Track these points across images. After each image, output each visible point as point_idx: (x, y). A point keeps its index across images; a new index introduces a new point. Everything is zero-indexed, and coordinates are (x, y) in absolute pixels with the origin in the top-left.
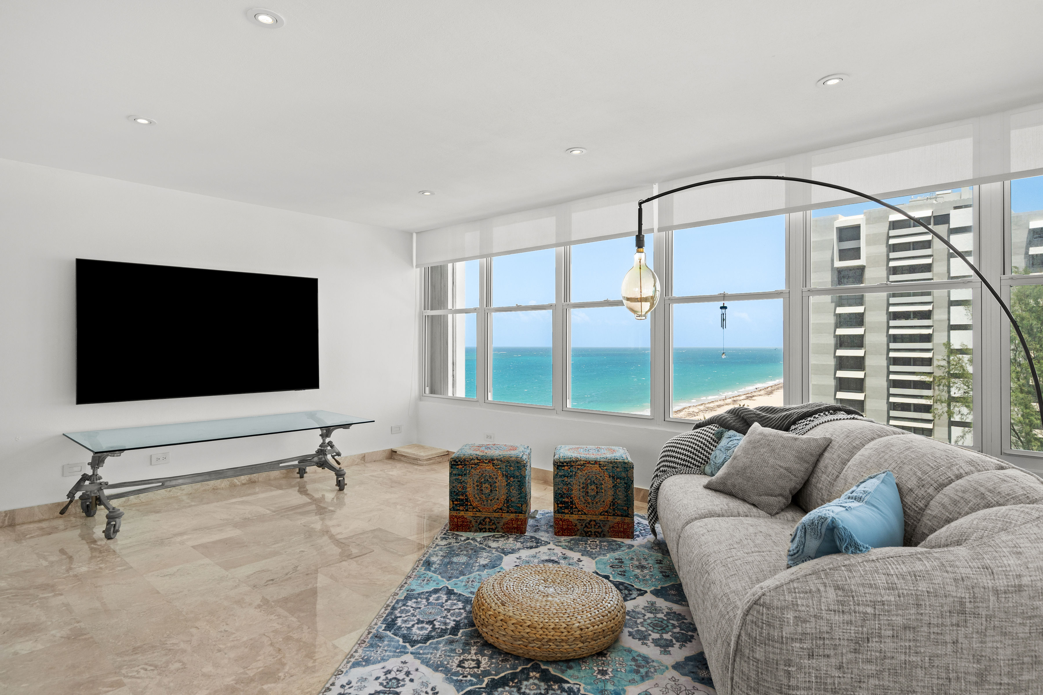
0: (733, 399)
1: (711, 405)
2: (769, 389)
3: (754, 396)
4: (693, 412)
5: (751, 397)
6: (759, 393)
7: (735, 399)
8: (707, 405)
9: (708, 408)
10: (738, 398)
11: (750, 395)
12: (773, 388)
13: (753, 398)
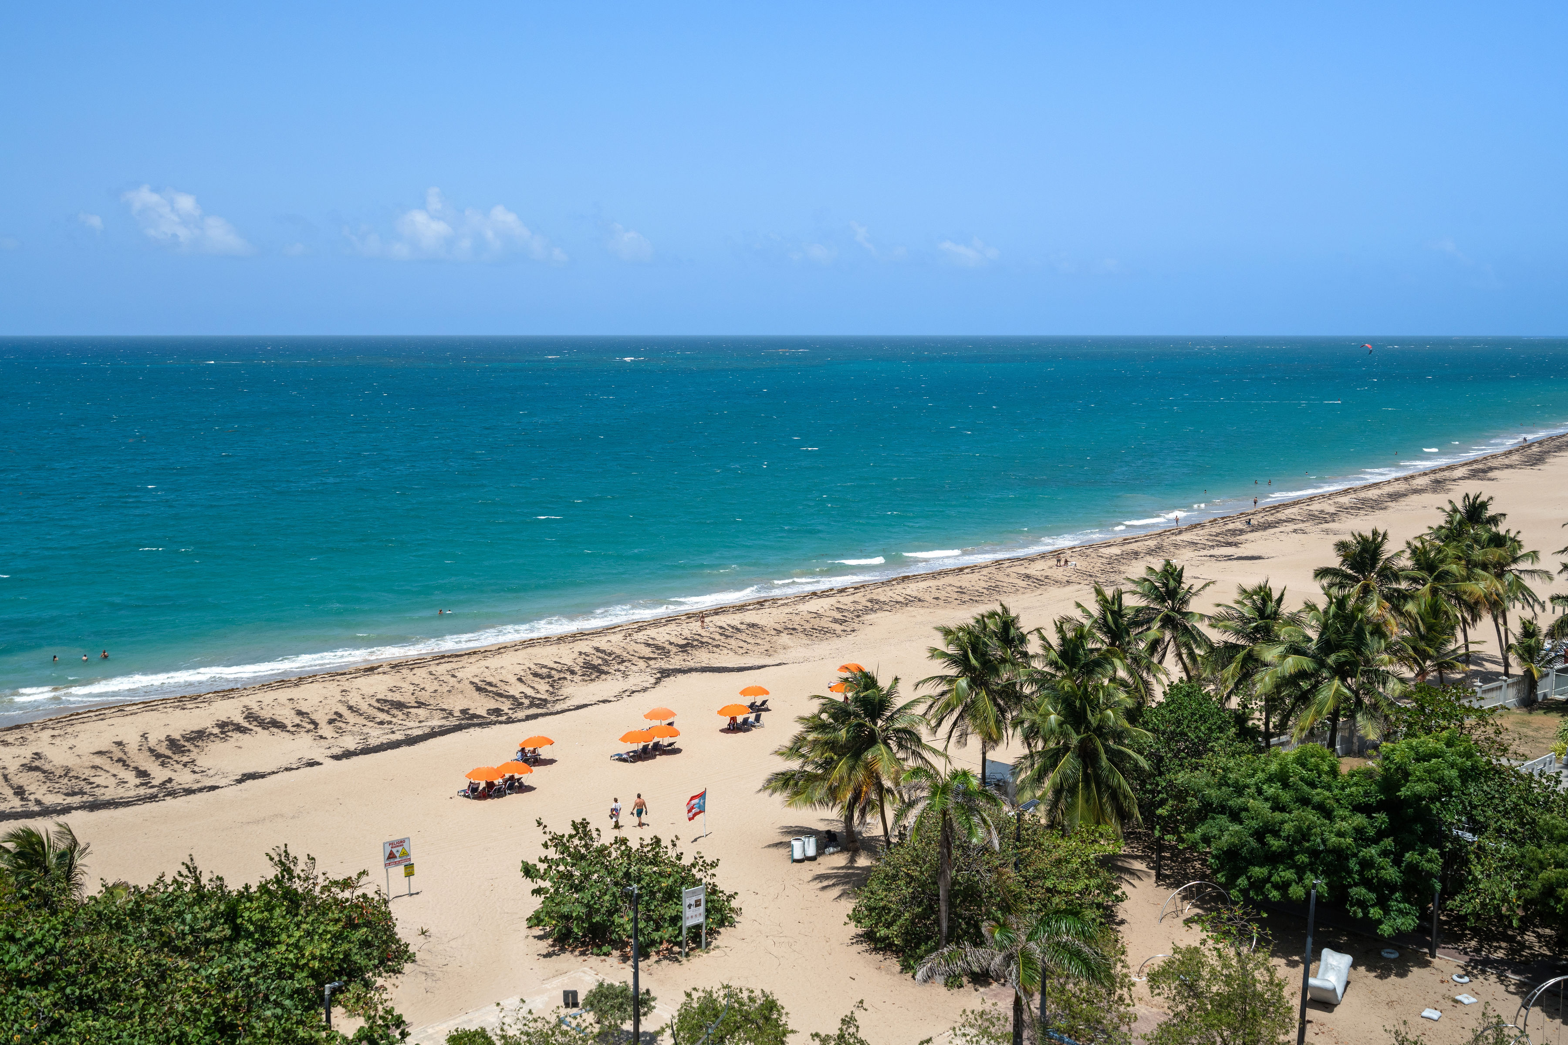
0: (1432, 477)
1: (1373, 494)
2: (1535, 449)
3: (1491, 469)
4: (1322, 512)
5: (1484, 471)
6: (1507, 461)
7: (1438, 476)
8: (1362, 495)
9: (1364, 501)
10: (1447, 474)
11: (1481, 466)
12: (1545, 448)
13: (1490, 475)
